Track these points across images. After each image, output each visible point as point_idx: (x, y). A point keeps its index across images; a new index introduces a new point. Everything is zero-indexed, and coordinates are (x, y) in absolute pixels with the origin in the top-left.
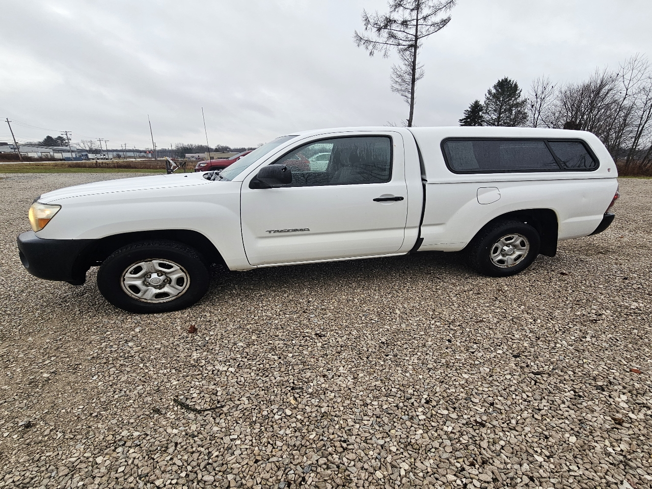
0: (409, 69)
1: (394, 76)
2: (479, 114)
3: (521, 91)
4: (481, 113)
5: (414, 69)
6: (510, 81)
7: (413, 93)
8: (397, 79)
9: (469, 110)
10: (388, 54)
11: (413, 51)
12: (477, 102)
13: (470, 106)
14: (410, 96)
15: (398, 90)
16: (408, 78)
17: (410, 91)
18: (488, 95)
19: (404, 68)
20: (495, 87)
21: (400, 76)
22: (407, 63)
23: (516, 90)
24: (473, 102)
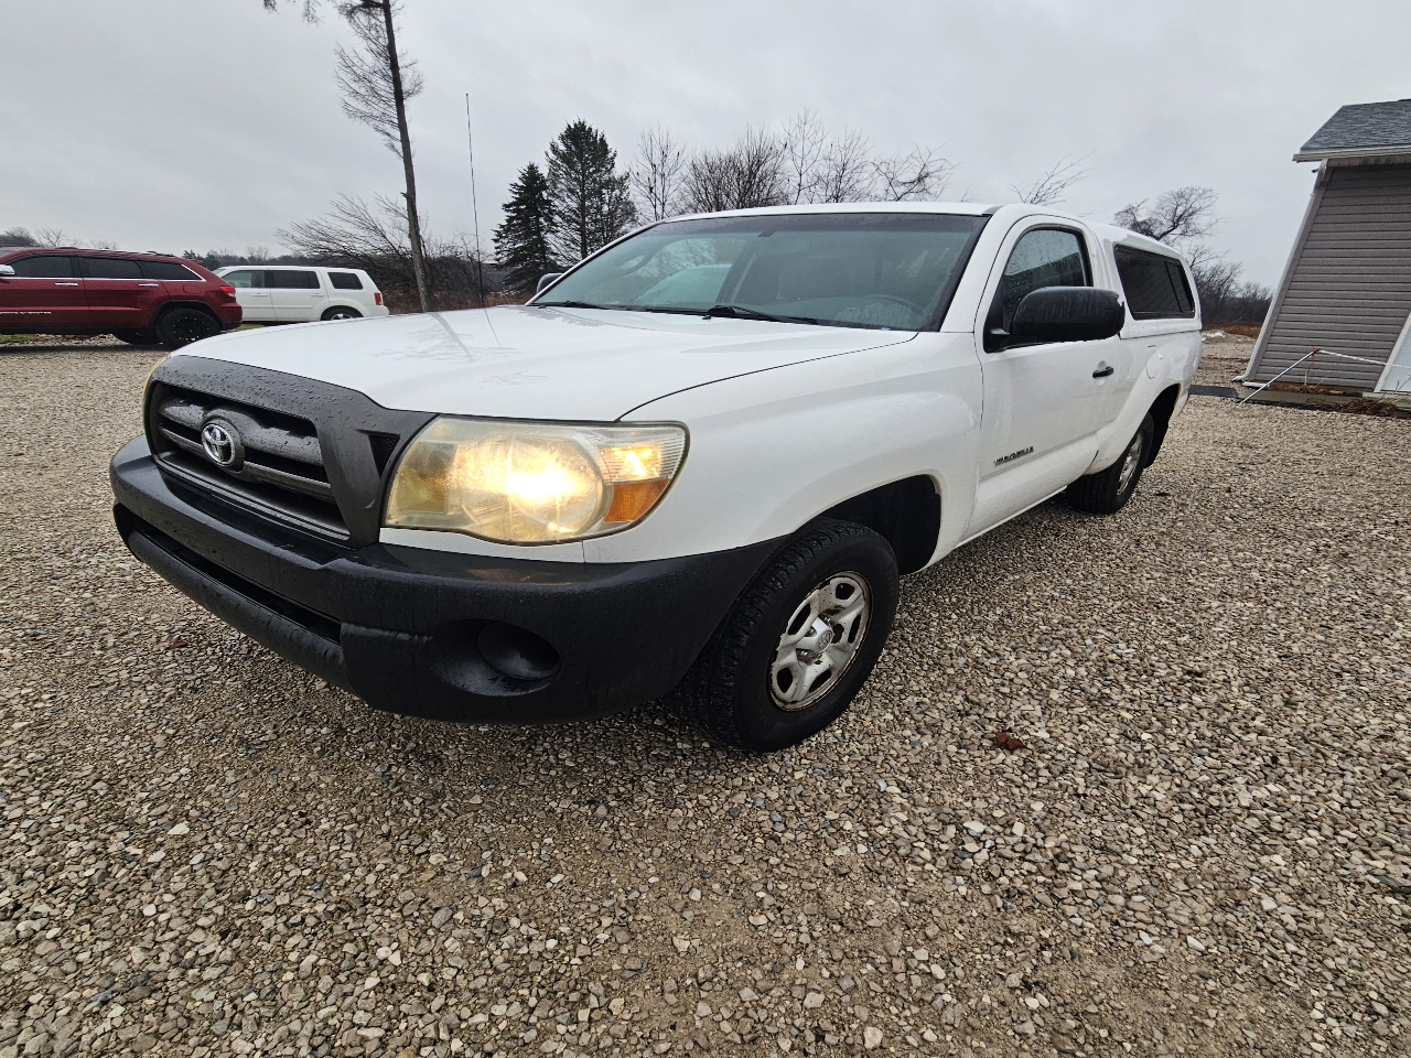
0: (382, 64)
1: (348, 78)
2: (541, 194)
3: (615, 155)
4: (545, 194)
5: (394, 66)
6: (590, 129)
7: (403, 127)
8: (355, 86)
9: (521, 184)
10: (318, 15)
11: (382, 18)
12: (532, 168)
13: (520, 175)
14: (397, 134)
15: (364, 116)
16: (385, 87)
17: (396, 121)
18: (551, 155)
19: (369, 59)
20: (562, 138)
21: (360, 79)
22: (374, 47)
23: (606, 151)
24: (524, 167)
